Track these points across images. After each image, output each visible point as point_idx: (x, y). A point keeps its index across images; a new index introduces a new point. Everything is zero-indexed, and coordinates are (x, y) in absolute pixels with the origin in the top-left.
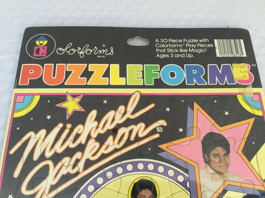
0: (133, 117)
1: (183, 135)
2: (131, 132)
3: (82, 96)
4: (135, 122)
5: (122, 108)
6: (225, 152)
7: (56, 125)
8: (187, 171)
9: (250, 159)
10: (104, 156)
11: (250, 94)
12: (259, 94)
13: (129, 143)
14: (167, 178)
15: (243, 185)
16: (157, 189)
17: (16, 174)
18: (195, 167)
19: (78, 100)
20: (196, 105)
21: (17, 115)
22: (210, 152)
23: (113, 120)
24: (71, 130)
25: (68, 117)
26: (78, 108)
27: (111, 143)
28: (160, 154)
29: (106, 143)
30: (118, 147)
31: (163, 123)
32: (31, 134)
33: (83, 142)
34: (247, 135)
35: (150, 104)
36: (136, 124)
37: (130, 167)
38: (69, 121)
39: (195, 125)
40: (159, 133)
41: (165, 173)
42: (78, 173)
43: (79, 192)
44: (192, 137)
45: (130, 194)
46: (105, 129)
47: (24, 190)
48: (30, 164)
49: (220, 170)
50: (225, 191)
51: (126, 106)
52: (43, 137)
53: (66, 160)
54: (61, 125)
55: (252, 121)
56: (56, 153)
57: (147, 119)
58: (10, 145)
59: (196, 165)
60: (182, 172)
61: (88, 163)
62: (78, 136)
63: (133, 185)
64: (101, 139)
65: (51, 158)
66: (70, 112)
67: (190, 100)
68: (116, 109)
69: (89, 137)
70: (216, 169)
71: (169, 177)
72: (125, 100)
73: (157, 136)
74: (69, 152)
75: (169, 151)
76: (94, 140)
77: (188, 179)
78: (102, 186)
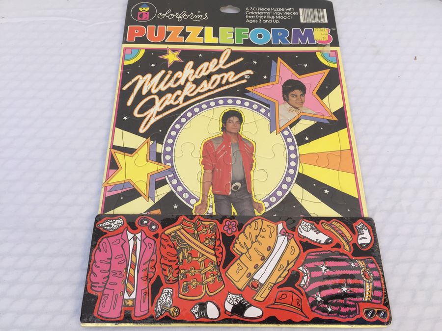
0: (224, 67)
1: (268, 81)
2: (222, 78)
3: (180, 51)
4: (227, 71)
5: (215, 61)
6: (301, 93)
7: (160, 71)
8: (268, 106)
9: (322, 98)
10: (199, 94)
11: (327, 51)
12: (336, 52)
13: (220, 85)
15: (314, 116)
16: (243, 116)
17: (129, 103)
19: (177, 53)
20: (279, 60)
21: (126, 63)
22: (289, 93)
23: (207, 69)
24: (172, 76)
25: (169, 66)
26: (178, 59)
27: (205, 86)
28: (247, 94)
29: (202, 86)
30: (212, 88)
31: (250, 72)
32: (139, 76)
33: (182, 84)
34: (321, 82)
35: (239, 58)
36: (227, 73)
37: (221, 102)
38: (170, 69)
39: (278, 74)
40: (246, 79)
41: (250, 107)
42: (178, 105)
43: (180, 116)
44: (274, 83)
45: (221, 120)
46: (201, 75)
47: (136, 113)
48: (139, 97)
49: (296, 105)
50: (298, 120)
51: (219, 60)
52: (149, 79)
53: (169, 96)
54: (163, 72)
55: (327, 71)
56: (160, 91)
57: (237, 69)
58: (123, 83)
59: (276, 102)
60: (265, 106)
61: (187, 98)
62: (178, 79)
63: (223, 113)
64: (197, 82)
65: (156, 94)
66: (171, 62)
67: (275, 56)
68: (210, 61)
69: (187, 81)
70: (292, 105)
71: (253, 109)
72: (218, 54)
73: (245, 81)
74: (171, 91)
75: (254, 92)
76: (191, 83)
77: (269, 111)
78: (199, 114)
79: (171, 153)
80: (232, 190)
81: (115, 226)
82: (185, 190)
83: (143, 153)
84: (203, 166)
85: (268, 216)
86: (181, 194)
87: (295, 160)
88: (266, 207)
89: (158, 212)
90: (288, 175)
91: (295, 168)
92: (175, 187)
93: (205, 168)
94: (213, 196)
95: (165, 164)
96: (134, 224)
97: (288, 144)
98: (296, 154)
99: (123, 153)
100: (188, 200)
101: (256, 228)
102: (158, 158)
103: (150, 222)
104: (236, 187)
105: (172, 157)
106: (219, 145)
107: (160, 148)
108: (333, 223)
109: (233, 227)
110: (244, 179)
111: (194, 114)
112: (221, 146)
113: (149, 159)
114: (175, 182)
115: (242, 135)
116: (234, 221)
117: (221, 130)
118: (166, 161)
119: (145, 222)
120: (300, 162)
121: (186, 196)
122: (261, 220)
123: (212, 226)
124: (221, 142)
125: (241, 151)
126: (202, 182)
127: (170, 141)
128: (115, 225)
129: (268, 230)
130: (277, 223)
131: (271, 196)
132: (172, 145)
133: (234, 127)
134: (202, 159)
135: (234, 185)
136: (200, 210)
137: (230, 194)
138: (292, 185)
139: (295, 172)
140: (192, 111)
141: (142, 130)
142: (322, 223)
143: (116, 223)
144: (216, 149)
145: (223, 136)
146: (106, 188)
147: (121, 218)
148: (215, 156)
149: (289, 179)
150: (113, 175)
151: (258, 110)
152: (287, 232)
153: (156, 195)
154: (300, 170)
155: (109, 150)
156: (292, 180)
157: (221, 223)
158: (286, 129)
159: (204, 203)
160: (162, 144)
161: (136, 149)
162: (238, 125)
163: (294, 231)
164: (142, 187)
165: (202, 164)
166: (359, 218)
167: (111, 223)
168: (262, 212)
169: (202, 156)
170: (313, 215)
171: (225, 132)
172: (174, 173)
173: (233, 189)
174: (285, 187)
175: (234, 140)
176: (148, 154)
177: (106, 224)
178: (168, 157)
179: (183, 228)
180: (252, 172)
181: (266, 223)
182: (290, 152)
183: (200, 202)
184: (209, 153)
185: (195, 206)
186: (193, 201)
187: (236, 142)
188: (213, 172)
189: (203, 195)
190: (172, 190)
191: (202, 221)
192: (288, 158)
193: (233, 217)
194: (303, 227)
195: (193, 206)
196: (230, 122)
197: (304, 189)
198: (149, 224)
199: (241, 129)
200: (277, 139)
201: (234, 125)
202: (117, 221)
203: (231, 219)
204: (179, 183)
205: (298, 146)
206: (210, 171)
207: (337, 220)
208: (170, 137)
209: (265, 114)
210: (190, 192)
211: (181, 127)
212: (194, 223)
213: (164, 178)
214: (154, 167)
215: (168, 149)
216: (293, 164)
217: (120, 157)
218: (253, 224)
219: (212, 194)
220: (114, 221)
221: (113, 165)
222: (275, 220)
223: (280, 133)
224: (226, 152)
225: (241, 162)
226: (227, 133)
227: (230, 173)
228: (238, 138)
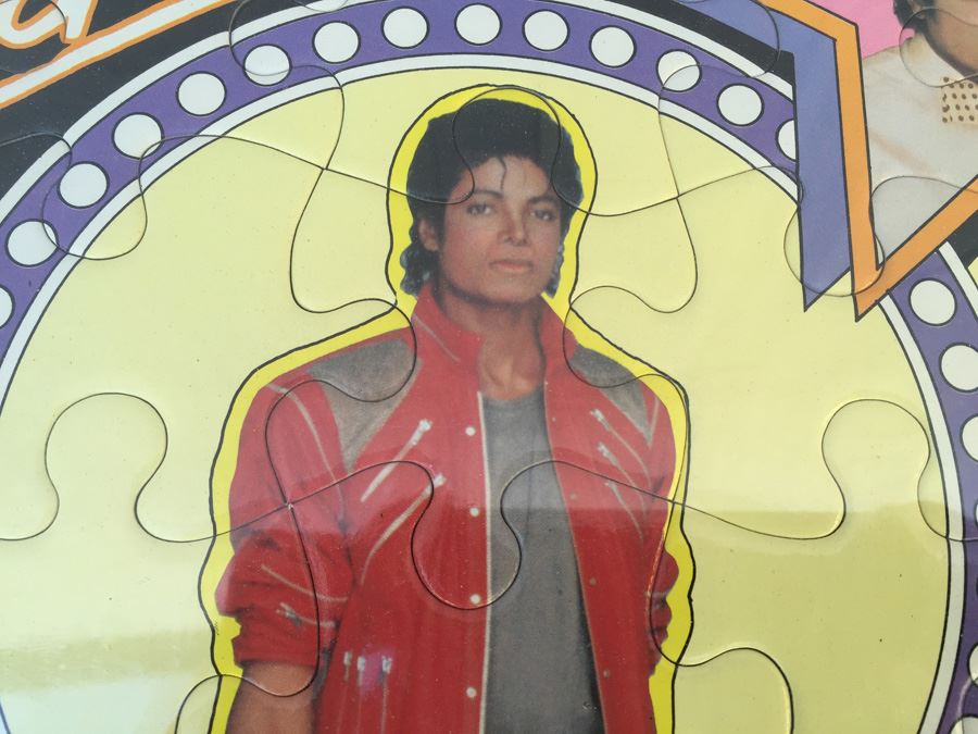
8: (781, 65)
14: (653, 98)
18: (835, 40)
41: (640, 71)
42: (52, 47)
43: (55, 151)
45: (400, 183)
59: (842, 34)
60: (753, 70)
70: (965, 57)
71: (664, 94)
77: (791, 110)
78: (216, 129)
84: (230, 628)
90: (962, 696)
93: (245, 653)
97: (957, 410)
106: (383, 414)
111: (179, 128)
112: (400, 425)
115: (574, 326)
117: (398, 273)
124: (398, 383)
133: (507, 251)
134: (225, 553)
140: (162, 105)
144: (351, 453)
145: (412, 331)
151: (703, 100)
158: (933, 269)
162: (541, 232)
165: (224, 608)
169: (224, 524)
171: (438, 297)
175: (505, 371)
180: (658, 685)
184: (294, 497)
187: (524, 386)
188: (318, 681)
196: (480, 209)
199: (567, 272)
201: (507, 234)
206: (287, 679)
209: (759, 136)
211: (61, 252)
223: (887, 302)
224: (439, 481)
225: (573, 608)
226: (450, 301)
227: (471, 692)
228: (541, 350)
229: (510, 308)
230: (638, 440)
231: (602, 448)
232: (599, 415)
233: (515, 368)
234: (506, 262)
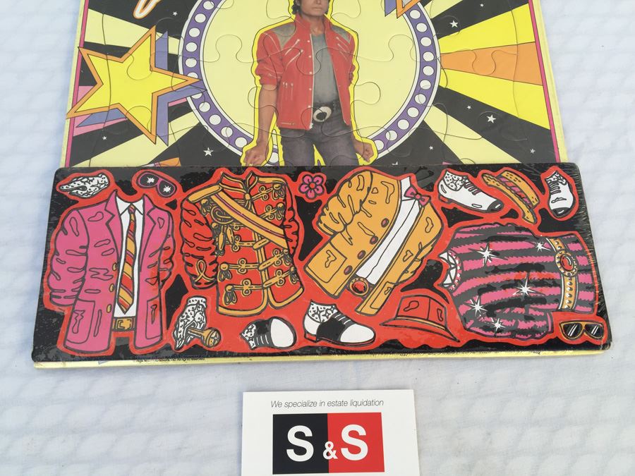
79: (196, 55)
80: (314, 121)
81: (93, 189)
82: (225, 123)
83: (143, 55)
84: (258, 78)
85: (383, 166)
86: (218, 129)
87: (433, 64)
88: (378, 150)
89: (174, 162)
90: (419, 90)
91: (432, 79)
92: (206, 116)
93: (262, 82)
94: (278, 132)
95: (185, 74)
96: (129, 184)
97: (420, 36)
98: (435, 54)
99: (104, 56)
100: (231, 141)
101: (361, 187)
102: (172, 64)
103: (161, 180)
104: (322, 115)
105: (198, 62)
106: (289, 39)
107: (174, 46)
108: (504, 174)
109: (316, 185)
110: (337, 100)
112: (293, 41)
113: (155, 66)
114: (205, 107)
115: (332, 21)
116: (319, 176)
117: (291, 10)
118: (187, 70)
119: (151, 180)
120: (442, 68)
121: (227, 132)
122: (369, 173)
123: (277, 185)
124: (292, 33)
125: (331, 50)
126: (257, 106)
127: (195, 33)
128: (93, 186)
129: (382, 190)
130: (399, 178)
131: (387, 130)
132: (198, 40)
133: (316, 6)
134: (256, 64)
135: (318, 112)
136: (255, 157)
137: (311, 127)
138: (427, 109)
139: (432, 87)
141: (139, 13)
142: (483, 176)
143: (95, 182)
144: (282, 46)
145: (295, 23)
146: (73, 120)
147: (103, 174)
148: (282, 60)
149: (421, 99)
150: (87, 96)
152: (417, 193)
153: (170, 132)
154: (441, 82)
155: (76, 50)
156: (427, 101)
157: (295, 179)
158: (415, 7)
159: (262, 144)
160: (179, 38)
161: (129, 49)
162: (324, 1)
163: (432, 190)
164: (143, 118)
165: (257, 74)
166: (552, 165)
167: (84, 183)
168: (372, 160)
169: (256, 59)
170: (465, 162)
171: (300, 15)
172: (204, 91)
173: (316, 119)
174: (413, 112)
175: (316, 30)
176: (153, 57)
177: (76, 186)
178: (191, 63)
179: (223, 190)
180: (351, 88)
181: (379, 178)
182: (423, 50)
183: (254, 144)
184: (270, 54)
185: (244, 150)
186: (241, 142)
187: (320, 32)
188: (278, 87)
189: (260, 131)
190: (200, 123)
191: (259, 177)
192: (418, 60)
193: (318, 169)
194: (447, 183)
195: (241, 150)
197: (449, 117)
198: (158, 184)
199: (330, 10)
200: (399, 26)
201: (316, 2)
202: (96, 179)
203: (313, 173)
204: (214, 110)
205: (438, 38)
206: (271, 87)
207: (511, 169)
208: (194, 24)
210: (235, 126)
211: (215, 7)
212: (244, 182)
213: (184, 100)
214: (164, 81)
215: (192, 47)
216: (428, 71)
217: (98, 63)
218: (355, 180)
219: (277, 128)
220: (91, 179)
221: (86, 78)
222: (397, 173)
223: (405, 15)
224: (302, 51)
225: (331, 69)
226: (303, 16)
227: (310, 89)
228: (324, 26)
229: (318, 17)
230: (346, 42)
231: (339, 45)
232: (338, 38)
233: (319, 29)
234: (316, 8)
